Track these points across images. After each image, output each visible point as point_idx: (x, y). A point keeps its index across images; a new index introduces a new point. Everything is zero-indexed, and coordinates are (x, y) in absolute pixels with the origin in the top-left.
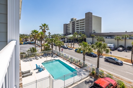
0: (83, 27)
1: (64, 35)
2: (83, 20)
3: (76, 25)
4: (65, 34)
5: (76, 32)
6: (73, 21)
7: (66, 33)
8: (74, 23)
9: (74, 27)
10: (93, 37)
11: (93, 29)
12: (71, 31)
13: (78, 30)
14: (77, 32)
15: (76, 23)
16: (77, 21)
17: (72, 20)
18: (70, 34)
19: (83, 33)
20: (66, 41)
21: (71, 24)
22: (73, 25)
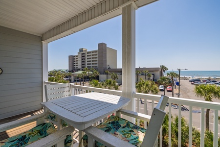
0: (95, 61)
1: (69, 71)
2: (96, 52)
3: (86, 57)
4: (71, 70)
5: (86, 67)
6: (82, 53)
7: (73, 69)
8: (83, 55)
9: (83, 60)
10: (107, 74)
11: (108, 64)
12: (79, 66)
13: (90, 64)
14: (88, 67)
15: (86, 55)
16: (88, 53)
17: (81, 50)
18: (79, 70)
19: (96, 68)
20: (73, 80)
21: (80, 56)
22: (83, 58)
